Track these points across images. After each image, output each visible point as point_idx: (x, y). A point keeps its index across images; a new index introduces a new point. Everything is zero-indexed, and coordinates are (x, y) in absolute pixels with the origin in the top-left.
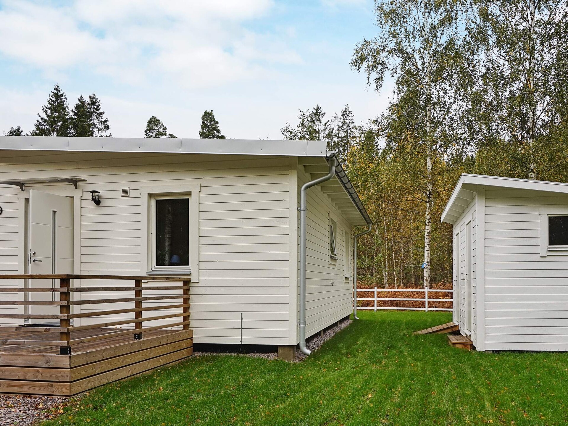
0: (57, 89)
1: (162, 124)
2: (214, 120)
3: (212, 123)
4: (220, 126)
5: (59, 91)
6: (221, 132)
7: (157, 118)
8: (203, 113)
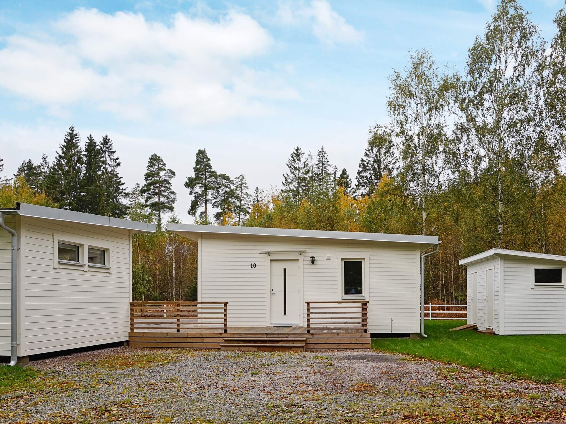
0: (72, 129)
1: (162, 161)
2: (207, 158)
3: (205, 160)
4: (212, 163)
5: (73, 131)
6: (212, 167)
7: (158, 155)
8: (197, 152)
